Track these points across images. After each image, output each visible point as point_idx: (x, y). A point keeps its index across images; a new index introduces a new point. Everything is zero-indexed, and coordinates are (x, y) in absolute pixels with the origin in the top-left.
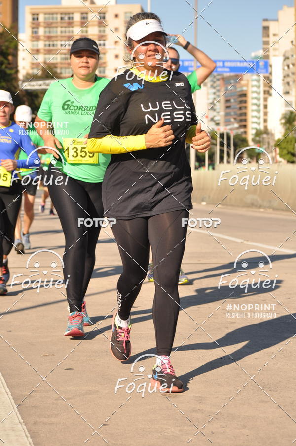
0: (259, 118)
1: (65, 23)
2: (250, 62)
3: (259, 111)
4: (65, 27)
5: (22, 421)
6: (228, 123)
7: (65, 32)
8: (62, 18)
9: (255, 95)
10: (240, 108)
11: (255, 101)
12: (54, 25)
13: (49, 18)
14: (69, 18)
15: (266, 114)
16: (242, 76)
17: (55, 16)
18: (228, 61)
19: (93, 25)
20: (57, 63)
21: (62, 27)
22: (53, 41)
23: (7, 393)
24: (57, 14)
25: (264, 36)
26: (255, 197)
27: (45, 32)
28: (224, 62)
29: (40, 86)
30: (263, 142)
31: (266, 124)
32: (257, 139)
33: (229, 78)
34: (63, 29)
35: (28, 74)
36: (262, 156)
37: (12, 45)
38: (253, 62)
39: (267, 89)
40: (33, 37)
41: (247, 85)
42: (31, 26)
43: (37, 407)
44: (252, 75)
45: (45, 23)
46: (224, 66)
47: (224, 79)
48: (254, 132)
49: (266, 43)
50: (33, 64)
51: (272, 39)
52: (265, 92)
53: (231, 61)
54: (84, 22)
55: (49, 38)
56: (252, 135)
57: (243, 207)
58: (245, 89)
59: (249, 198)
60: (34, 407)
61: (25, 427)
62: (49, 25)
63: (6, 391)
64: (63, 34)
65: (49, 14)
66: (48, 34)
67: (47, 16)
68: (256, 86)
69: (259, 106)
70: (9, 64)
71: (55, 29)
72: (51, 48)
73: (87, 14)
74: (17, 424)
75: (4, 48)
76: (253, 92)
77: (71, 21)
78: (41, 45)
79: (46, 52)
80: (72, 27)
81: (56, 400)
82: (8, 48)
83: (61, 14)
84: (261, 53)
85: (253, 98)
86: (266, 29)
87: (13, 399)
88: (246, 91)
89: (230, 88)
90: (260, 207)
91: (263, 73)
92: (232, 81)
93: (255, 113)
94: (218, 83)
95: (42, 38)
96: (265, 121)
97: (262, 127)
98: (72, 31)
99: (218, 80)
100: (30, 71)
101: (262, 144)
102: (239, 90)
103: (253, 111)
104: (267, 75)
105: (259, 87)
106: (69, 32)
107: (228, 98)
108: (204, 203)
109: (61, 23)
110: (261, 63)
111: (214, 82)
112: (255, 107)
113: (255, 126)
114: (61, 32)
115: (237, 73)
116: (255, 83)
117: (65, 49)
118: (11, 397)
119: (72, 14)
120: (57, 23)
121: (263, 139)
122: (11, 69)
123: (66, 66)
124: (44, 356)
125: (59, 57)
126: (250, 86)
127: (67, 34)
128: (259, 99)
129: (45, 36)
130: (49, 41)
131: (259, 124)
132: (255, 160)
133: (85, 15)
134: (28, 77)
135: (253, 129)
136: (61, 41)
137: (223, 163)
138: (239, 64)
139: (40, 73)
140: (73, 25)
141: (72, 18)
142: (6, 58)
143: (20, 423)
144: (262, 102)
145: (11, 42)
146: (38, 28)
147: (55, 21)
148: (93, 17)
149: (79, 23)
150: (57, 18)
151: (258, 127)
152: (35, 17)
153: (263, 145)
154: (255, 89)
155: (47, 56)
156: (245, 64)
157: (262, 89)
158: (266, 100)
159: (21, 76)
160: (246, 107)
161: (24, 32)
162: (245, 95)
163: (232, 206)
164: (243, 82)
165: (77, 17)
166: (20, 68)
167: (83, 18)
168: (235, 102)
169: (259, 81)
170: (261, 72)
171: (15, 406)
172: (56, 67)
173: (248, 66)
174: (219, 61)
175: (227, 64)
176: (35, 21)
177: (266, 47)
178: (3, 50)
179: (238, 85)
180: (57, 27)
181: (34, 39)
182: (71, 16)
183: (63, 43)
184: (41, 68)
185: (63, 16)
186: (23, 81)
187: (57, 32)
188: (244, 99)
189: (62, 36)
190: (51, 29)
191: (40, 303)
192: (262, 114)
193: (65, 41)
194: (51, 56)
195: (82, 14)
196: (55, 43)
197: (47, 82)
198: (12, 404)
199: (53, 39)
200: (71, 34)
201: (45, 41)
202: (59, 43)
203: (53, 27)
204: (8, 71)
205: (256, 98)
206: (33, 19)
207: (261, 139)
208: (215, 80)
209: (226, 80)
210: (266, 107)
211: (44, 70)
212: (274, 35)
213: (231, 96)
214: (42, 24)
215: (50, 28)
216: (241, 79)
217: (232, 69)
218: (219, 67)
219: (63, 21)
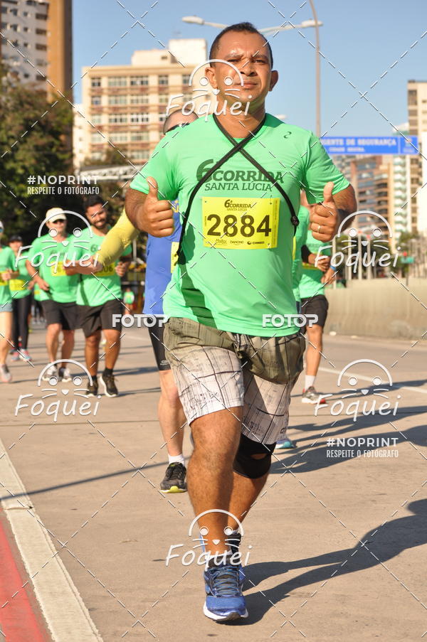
0: (405, 216)
1: (137, 89)
2: (392, 138)
3: (404, 207)
4: (137, 95)
5: (97, 631)
6: (362, 224)
7: (137, 101)
8: (132, 83)
9: (399, 185)
10: (379, 203)
11: (399, 193)
12: (121, 92)
13: (115, 83)
14: (142, 83)
15: (414, 210)
16: (380, 158)
17: (123, 80)
18: (361, 138)
19: (176, 92)
20: (127, 145)
21: (132, 95)
22: (121, 114)
23: (74, 593)
24: (125, 77)
25: (409, 104)
26: (404, 323)
27: (110, 102)
28: (356, 139)
29: (105, 175)
30: (411, 250)
31: (414, 225)
32: (403, 244)
33: (364, 161)
34: (135, 98)
35: (87, 159)
36: (410, 268)
37: (65, 121)
38: (396, 139)
39: (415, 176)
40: (93, 109)
41: (388, 172)
42: (90, 95)
43: (116, 612)
44: (395, 157)
45: (109, 89)
46: (356, 146)
47: (355, 162)
48: (398, 235)
49: (413, 113)
50: (93, 146)
51: (421, 107)
52: (412, 180)
53: (366, 138)
54: (163, 88)
55: (115, 110)
56: (396, 239)
57: (387, 338)
58: (385, 176)
59: (396, 325)
60: (113, 611)
61: (101, 639)
62: (114, 93)
63: (73, 591)
64: (135, 105)
65: (115, 77)
66: (113, 105)
67: (112, 80)
68: (400, 172)
69: (404, 199)
70: (62, 145)
71: (123, 98)
72: (119, 123)
73: (167, 76)
74: (90, 636)
75: (54, 125)
76: (396, 181)
77: (145, 86)
78: (104, 120)
79: (111, 130)
80: (147, 95)
81: (142, 601)
82: (60, 125)
83: (132, 77)
84: (406, 127)
85: (396, 189)
86: (413, 93)
87: (83, 601)
88: (386, 179)
89: (365, 175)
90: (411, 338)
91: (410, 153)
92: (367, 166)
93: (399, 210)
94: (348, 168)
95: (105, 110)
96: (414, 220)
97: (409, 229)
98: (147, 101)
99: (348, 164)
100: (90, 156)
101: (410, 252)
102: (376, 178)
103: (396, 206)
104: (415, 156)
105: (404, 174)
106: (142, 101)
107: (363, 190)
108: (333, 334)
109: (132, 89)
110: (409, 140)
111: (343, 168)
112: (399, 202)
113: (400, 227)
114: (132, 101)
115: (375, 154)
116: (399, 168)
117: (137, 125)
118: (81, 599)
119: (147, 76)
120: (126, 89)
121: (412, 244)
122: (65, 152)
123: (139, 148)
124: (124, 542)
125: (129, 135)
126: (392, 172)
127: (140, 104)
128: (404, 191)
129: (109, 108)
130: (116, 114)
131: (405, 225)
132: (400, 275)
133: (164, 79)
134: (88, 163)
135: (396, 231)
136: (132, 114)
137: (357, 278)
138: (377, 142)
139: (104, 158)
140: (148, 92)
141: (147, 82)
142: (58, 139)
143: (94, 633)
144: (409, 194)
145: (64, 116)
146: (100, 97)
147: (123, 86)
148: (175, 80)
149: (156, 90)
150: (125, 83)
151: (404, 229)
152: (96, 81)
153: (412, 253)
154: (399, 176)
155: (113, 135)
156: (386, 142)
157: (408, 177)
158: (414, 191)
159: (77, 162)
160: (386, 202)
161: (80, 102)
162: (385, 185)
163: (371, 336)
164: (382, 167)
165: (153, 81)
166: (76, 151)
167: (162, 82)
168: (372, 194)
169: (404, 165)
170: (407, 153)
171: (86, 610)
172: (125, 150)
173: (390, 145)
174: (351, 138)
175: (361, 142)
176: (96, 87)
177: (413, 118)
178: (53, 127)
179: (375, 172)
180: (126, 95)
181: (94, 112)
182: (145, 79)
183: (135, 116)
184: (104, 151)
185: (134, 79)
186: (81, 170)
187: (125, 101)
188: (384, 190)
189: (132, 108)
190: (119, 98)
191: (115, 471)
192: (409, 210)
193: (137, 114)
194: (119, 135)
195: (160, 76)
196: (124, 117)
197: (114, 170)
198: (82, 608)
199: (121, 111)
200: (145, 104)
201: (110, 114)
202: (129, 117)
203: (121, 95)
204: (61, 156)
205: (400, 189)
206: (93, 85)
207: (409, 246)
208: (343, 164)
209: (359, 165)
210: (414, 200)
211: (108, 153)
212: (424, 102)
213: (366, 187)
214: (105, 91)
215: (116, 96)
216: (380, 163)
217: (368, 149)
218: (351, 146)
219: (134, 86)
